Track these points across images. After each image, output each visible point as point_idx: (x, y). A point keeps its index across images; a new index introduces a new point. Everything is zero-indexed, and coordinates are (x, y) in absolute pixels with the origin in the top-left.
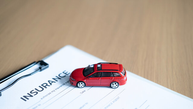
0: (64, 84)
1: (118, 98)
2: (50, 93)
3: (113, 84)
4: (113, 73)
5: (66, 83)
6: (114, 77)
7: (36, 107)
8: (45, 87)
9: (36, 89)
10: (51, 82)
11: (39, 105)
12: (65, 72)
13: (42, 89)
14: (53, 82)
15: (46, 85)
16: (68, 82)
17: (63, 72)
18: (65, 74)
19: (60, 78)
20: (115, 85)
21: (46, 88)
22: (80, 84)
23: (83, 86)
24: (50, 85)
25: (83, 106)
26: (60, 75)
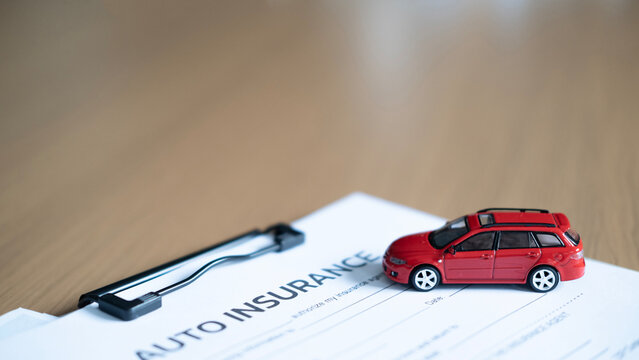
0: (365, 283)
1: (563, 316)
2: (321, 304)
3: (538, 276)
4: (535, 233)
5: (372, 280)
6: (541, 247)
7: (281, 335)
8: (301, 289)
9: (269, 293)
10: (318, 278)
11: (290, 331)
12: (363, 255)
13: (291, 295)
14: (325, 278)
15: (303, 284)
16: (377, 278)
17: (358, 256)
18: (365, 258)
19: (346, 268)
20: (544, 280)
21: (305, 291)
22: (421, 276)
23: (432, 284)
24: (316, 284)
25: (444, 333)
26: (348, 262)
